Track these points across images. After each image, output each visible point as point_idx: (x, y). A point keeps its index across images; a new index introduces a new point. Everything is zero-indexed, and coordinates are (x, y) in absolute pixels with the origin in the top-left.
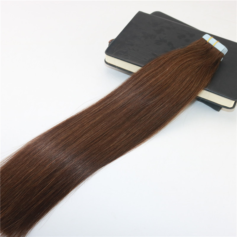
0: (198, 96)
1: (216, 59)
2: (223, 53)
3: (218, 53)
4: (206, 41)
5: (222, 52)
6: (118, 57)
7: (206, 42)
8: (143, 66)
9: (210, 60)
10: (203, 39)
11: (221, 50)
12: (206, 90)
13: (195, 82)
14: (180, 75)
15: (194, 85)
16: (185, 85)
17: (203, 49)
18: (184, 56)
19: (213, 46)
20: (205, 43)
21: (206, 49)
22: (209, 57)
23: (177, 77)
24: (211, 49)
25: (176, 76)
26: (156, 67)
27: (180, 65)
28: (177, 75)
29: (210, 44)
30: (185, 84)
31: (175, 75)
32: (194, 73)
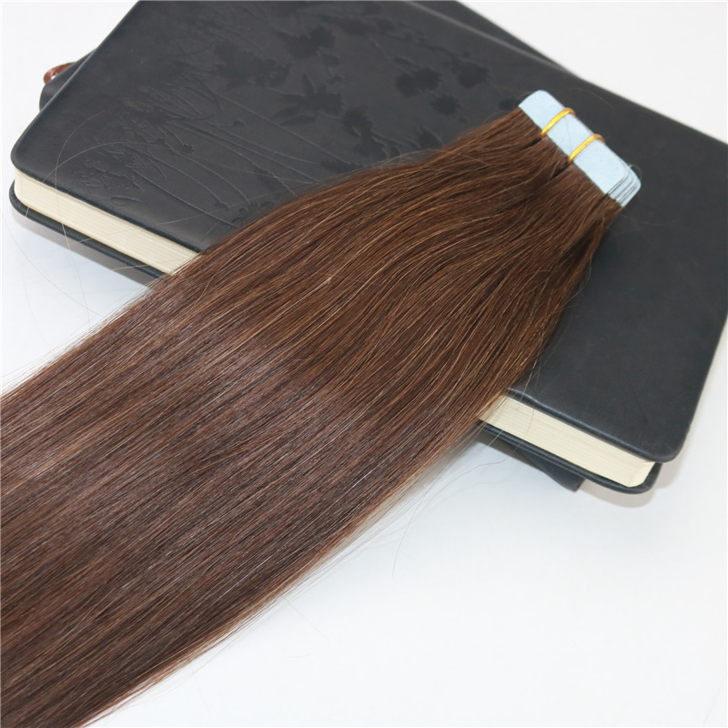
0: (482, 418)
1: (579, 232)
2: (618, 200)
3: (589, 200)
4: (538, 129)
5: (613, 196)
6: (75, 190)
7: (533, 135)
8: (204, 245)
9: (547, 235)
10: (523, 115)
11: (605, 187)
12: (518, 397)
13: (466, 355)
14: (392, 314)
15: (456, 373)
16: (412, 371)
17: (520, 172)
18: (418, 209)
19: (571, 158)
20: (531, 140)
21: (532, 173)
22: (544, 224)
23: (374, 325)
24: (559, 171)
25: (368, 321)
26: (273, 263)
27: (396, 258)
28: (374, 313)
29: (552, 149)
30: (410, 364)
31: (365, 313)
32: (461, 310)
